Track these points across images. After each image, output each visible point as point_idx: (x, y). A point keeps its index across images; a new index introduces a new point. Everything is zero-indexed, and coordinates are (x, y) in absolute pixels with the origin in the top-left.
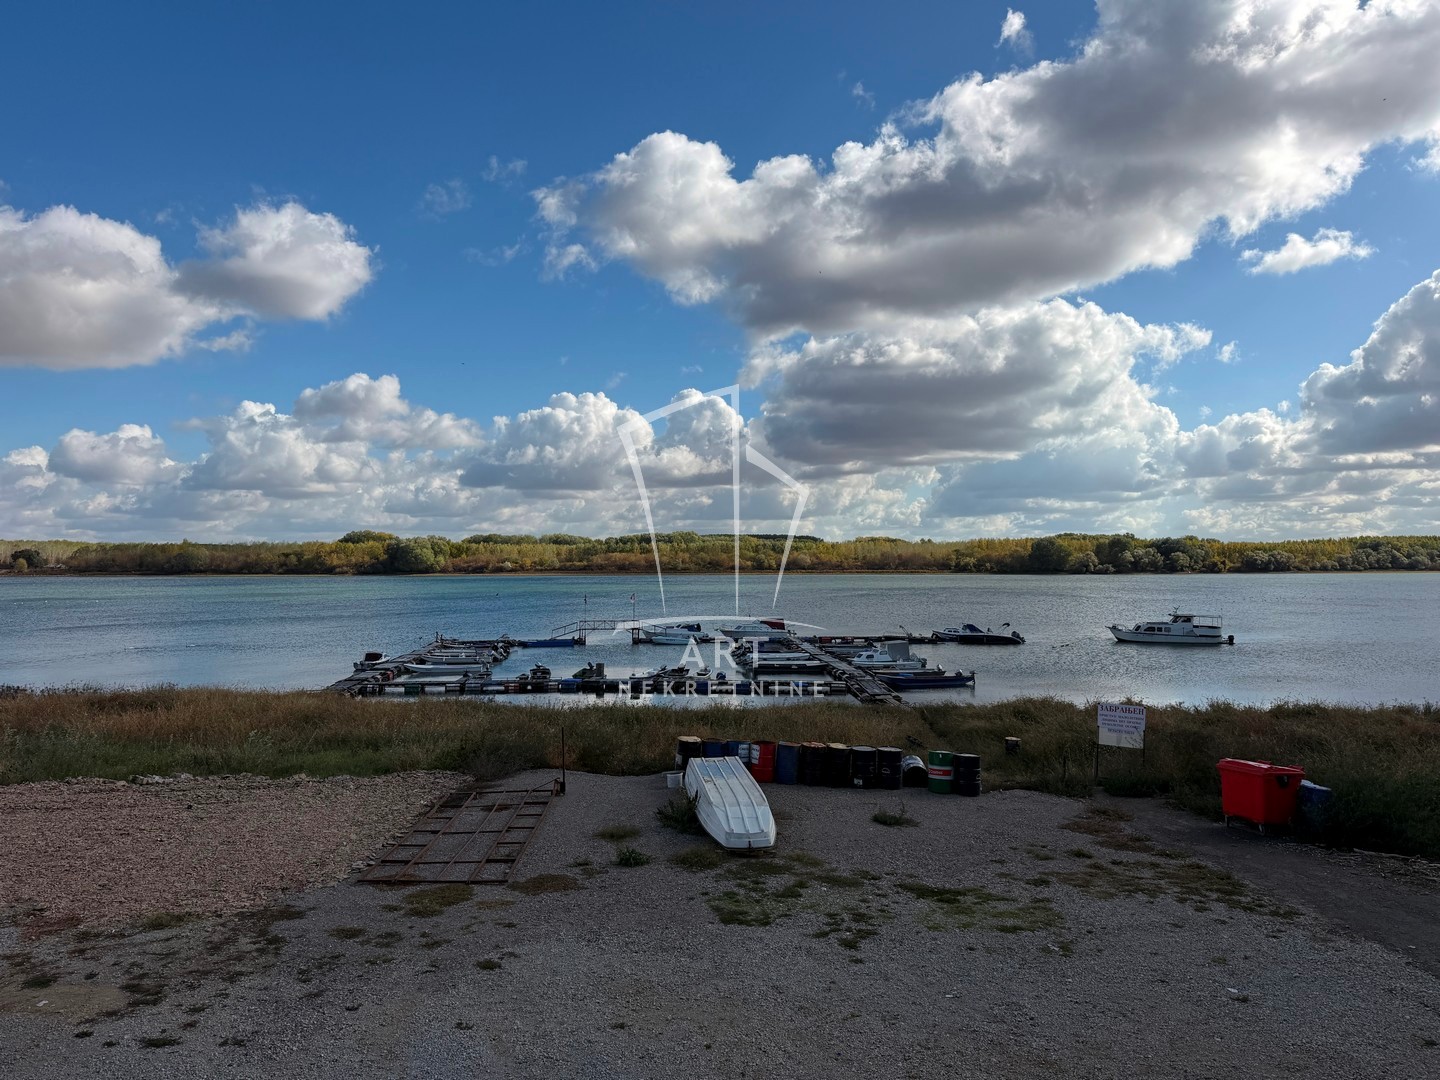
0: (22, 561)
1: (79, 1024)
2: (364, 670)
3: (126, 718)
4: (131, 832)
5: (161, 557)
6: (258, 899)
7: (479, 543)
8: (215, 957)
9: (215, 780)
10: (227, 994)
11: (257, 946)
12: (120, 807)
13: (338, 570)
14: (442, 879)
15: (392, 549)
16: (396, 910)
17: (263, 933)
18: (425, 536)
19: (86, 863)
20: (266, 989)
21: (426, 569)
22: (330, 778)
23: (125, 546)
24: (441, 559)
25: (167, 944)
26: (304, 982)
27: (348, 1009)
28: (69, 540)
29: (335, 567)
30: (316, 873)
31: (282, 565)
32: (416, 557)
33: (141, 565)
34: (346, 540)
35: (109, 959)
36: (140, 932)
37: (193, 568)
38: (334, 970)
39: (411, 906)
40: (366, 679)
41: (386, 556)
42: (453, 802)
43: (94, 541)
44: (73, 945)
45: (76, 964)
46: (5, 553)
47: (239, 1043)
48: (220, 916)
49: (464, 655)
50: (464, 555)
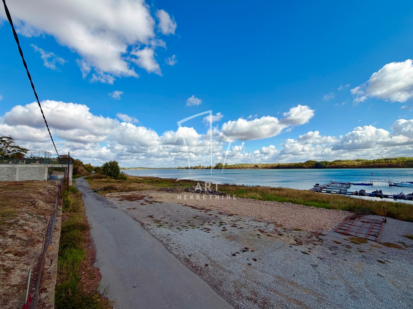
0: (256, 167)
2: (316, 187)
5: (275, 166)
6: (314, 230)
7: (336, 162)
8: (309, 239)
11: (317, 239)
15: (316, 163)
16: (347, 240)
17: (317, 237)
18: (323, 161)
21: (324, 167)
22: (319, 208)
24: (327, 165)
25: (299, 234)
26: (331, 250)
27: (344, 260)
29: (305, 167)
30: (324, 227)
32: (321, 165)
33: (272, 167)
34: (306, 162)
35: (290, 234)
36: (293, 230)
37: (280, 167)
38: (337, 250)
39: (351, 240)
40: (317, 189)
41: (315, 165)
44: (283, 230)
45: (285, 233)
46: (253, 166)
47: (321, 259)
48: (307, 231)
49: (338, 185)
50: (333, 164)
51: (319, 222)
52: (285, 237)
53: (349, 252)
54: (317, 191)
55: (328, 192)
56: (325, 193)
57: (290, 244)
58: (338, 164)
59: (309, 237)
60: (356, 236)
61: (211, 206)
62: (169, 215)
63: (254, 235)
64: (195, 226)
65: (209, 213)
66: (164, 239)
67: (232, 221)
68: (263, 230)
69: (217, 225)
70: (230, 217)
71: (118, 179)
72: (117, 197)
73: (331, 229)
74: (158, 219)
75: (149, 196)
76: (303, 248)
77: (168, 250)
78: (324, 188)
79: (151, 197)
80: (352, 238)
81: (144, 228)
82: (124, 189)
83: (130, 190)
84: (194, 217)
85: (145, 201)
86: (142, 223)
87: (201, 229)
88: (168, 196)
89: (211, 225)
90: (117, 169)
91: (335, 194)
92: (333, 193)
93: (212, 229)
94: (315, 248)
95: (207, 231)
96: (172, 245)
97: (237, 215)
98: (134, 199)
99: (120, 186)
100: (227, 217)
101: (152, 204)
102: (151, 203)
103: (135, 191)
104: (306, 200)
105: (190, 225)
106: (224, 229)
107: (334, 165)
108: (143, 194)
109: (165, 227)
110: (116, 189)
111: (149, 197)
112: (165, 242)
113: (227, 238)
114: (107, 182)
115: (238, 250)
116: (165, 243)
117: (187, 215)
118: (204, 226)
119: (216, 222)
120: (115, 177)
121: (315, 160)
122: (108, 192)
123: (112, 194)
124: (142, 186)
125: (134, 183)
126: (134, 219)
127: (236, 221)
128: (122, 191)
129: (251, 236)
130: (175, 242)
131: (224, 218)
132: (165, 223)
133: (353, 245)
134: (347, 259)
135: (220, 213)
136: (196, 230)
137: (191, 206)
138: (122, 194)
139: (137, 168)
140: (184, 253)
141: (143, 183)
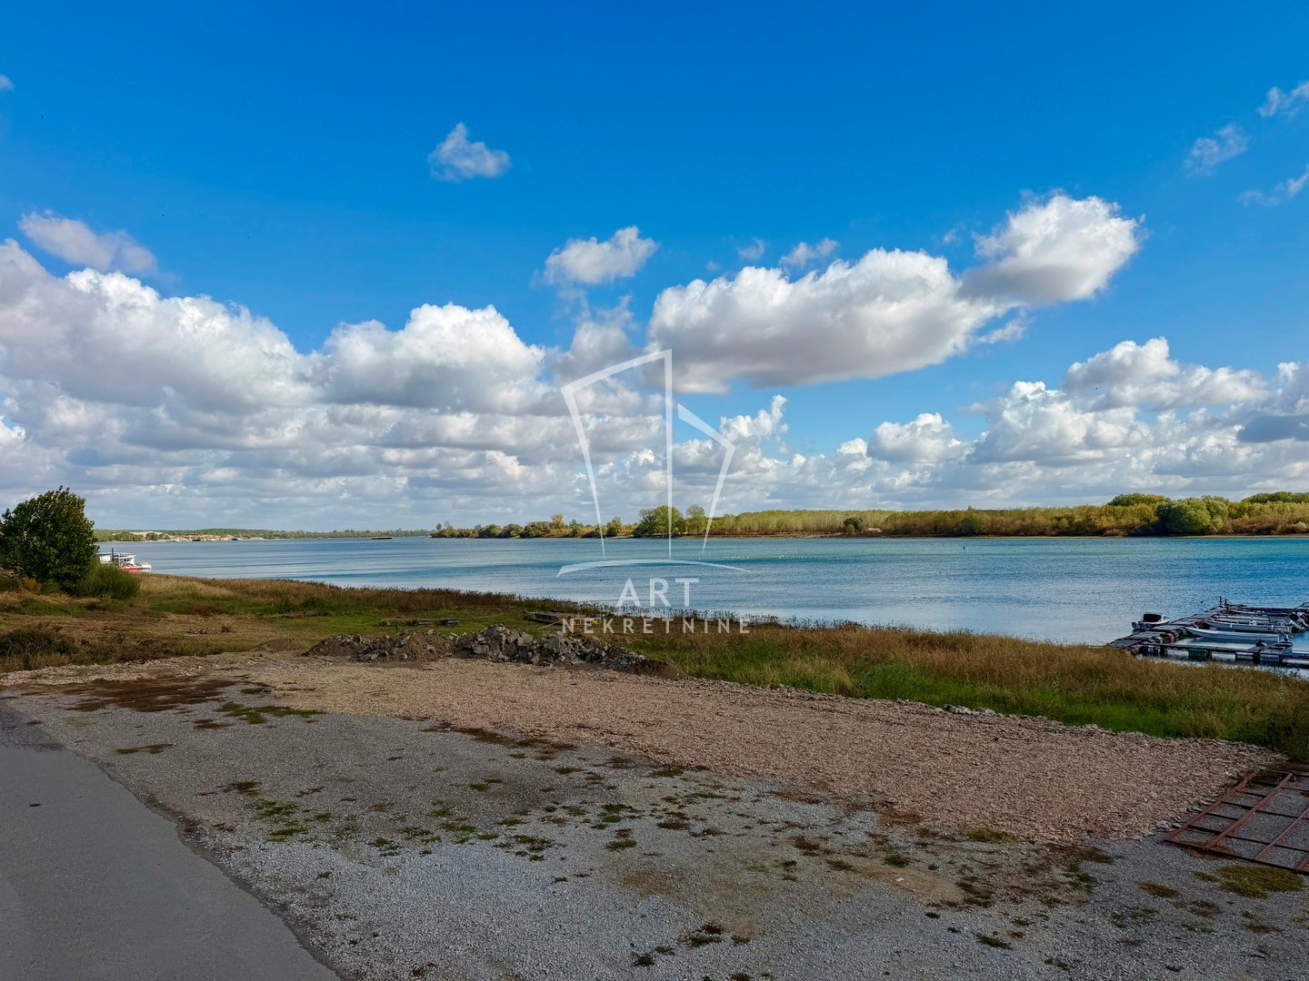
0: (852, 526)
1: (928, 905)
2: (1144, 631)
3: (935, 655)
4: (951, 752)
5: (951, 522)
6: (1065, 835)
7: (1266, 502)
8: (1032, 879)
9: (1015, 719)
10: (1047, 917)
11: (1070, 879)
12: (941, 729)
13: (1108, 532)
14: (1262, 860)
15: (1163, 511)
16: (1210, 880)
17: (1073, 868)
18: (1198, 496)
19: (920, 771)
20: (1082, 922)
21: (1202, 530)
22: (1123, 733)
23: (922, 513)
24: (1219, 520)
25: (990, 856)
26: (1120, 926)
27: (1168, 968)
28: (882, 509)
29: (1105, 530)
30: (1119, 823)
31: (1055, 528)
32: (1190, 518)
33: (935, 529)
34: (1116, 503)
35: (946, 857)
36: (967, 840)
37: (977, 531)
38: (1148, 923)
39: (1227, 880)
40: (1147, 640)
41: (1156, 518)
42: (1265, 780)
43: (900, 510)
44: (916, 839)
45: (921, 854)
46: (840, 521)
47: (1063, 966)
48: (1033, 843)
49: (1254, 622)
50: (1246, 516)
51: (1100, 798)
52: (916, 873)
53: (1204, 931)
54: (1144, 651)
55: (1196, 655)
56: (1182, 659)
57: (934, 905)
58: (1270, 514)
59: (1032, 871)
60: (1256, 859)
61: (580, 726)
62: (342, 780)
63: (767, 864)
64: (471, 829)
65: (561, 760)
66: (298, 897)
67: (669, 799)
68: (817, 841)
69: (587, 821)
70: (664, 779)
71: (86, 595)
72: (68, 693)
73: (1148, 832)
74: (284, 797)
75: (248, 683)
76: (992, 920)
77: (309, 948)
78: (1182, 637)
79: (263, 689)
80: (1237, 870)
81: (199, 848)
82: (117, 646)
83: (148, 650)
84: (474, 787)
85: (225, 708)
86: (187, 821)
87: (504, 842)
88: (355, 682)
89: (559, 822)
90: (81, 541)
91: (1225, 666)
92: (1221, 661)
93: (559, 839)
94: (1047, 918)
95: (532, 849)
96: (335, 925)
97: (701, 768)
98: (161, 698)
99: (93, 634)
100: (652, 781)
101: (261, 721)
102: (254, 717)
103: (177, 659)
104: (1074, 695)
105: (449, 827)
106: (622, 840)
107: (1254, 518)
108: (218, 674)
109: (311, 841)
110: (64, 649)
111: (248, 687)
112: (300, 911)
113: (628, 881)
114: (17, 611)
115: (669, 935)
116: (301, 916)
117: (443, 774)
118: (519, 830)
119: (584, 807)
120: (68, 584)
121: (1158, 494)
122: (16, 660)
123: (39, 676)
124: (225, 630)
125: (178, 612)
126: (151, 801)
127: (690, 799)
128: (100, 655)
129: (749, 869)
130: (352, 911)
131: (631, 787)
132: (319, 817)
133: (1230, 903)
134: (1183, 965)
135: (618, 763)
136: (478, 850)
137: (472, 731)
138: (95, 672)
139: (206, 532)
140: (390, 961)
141: (232, 615)
